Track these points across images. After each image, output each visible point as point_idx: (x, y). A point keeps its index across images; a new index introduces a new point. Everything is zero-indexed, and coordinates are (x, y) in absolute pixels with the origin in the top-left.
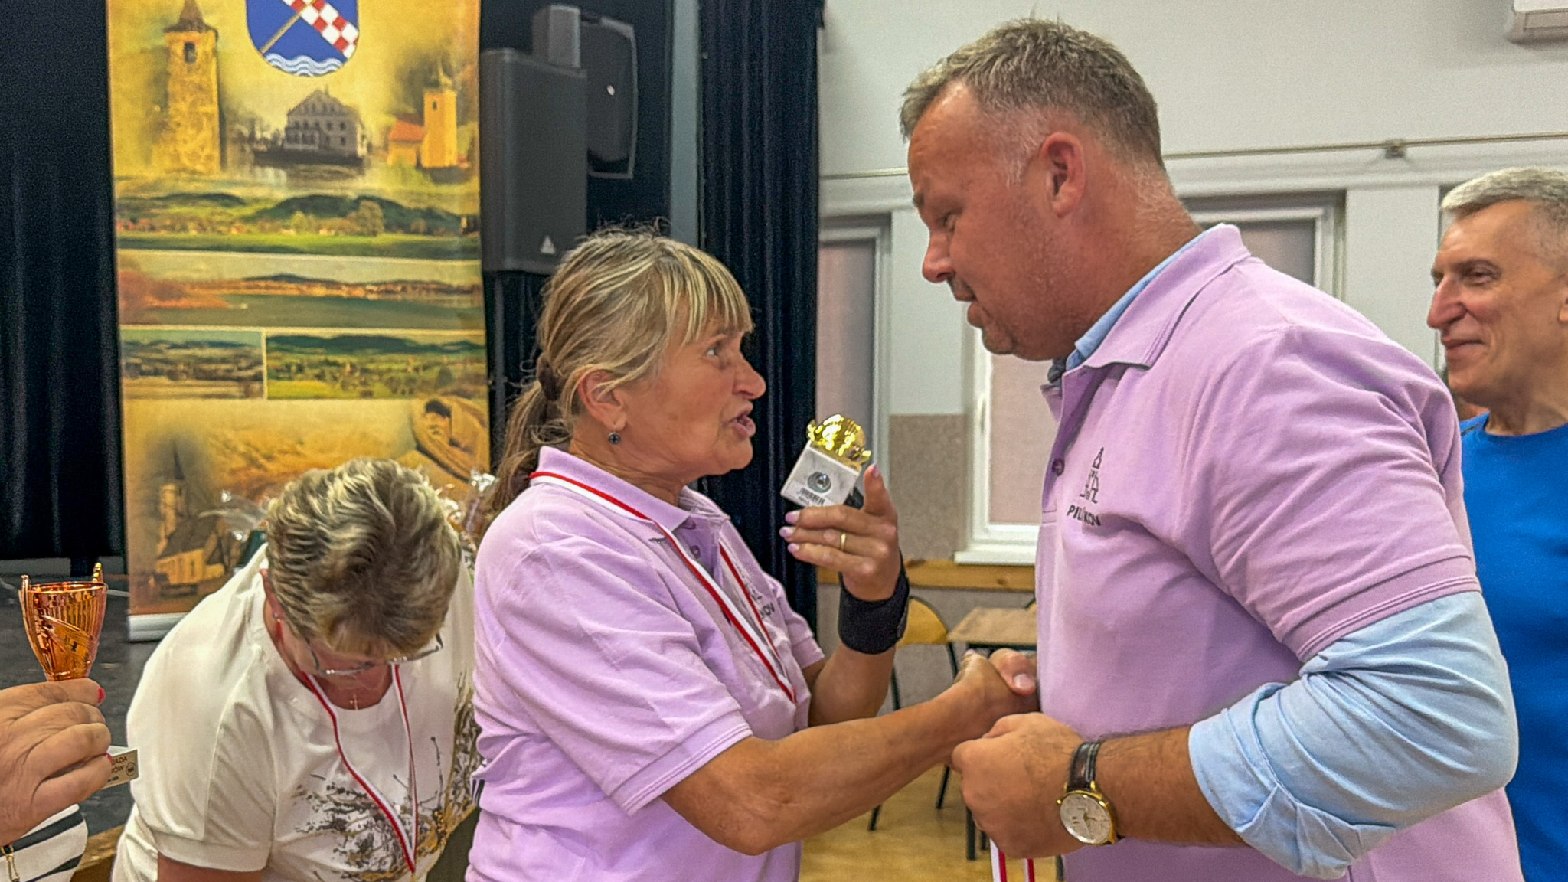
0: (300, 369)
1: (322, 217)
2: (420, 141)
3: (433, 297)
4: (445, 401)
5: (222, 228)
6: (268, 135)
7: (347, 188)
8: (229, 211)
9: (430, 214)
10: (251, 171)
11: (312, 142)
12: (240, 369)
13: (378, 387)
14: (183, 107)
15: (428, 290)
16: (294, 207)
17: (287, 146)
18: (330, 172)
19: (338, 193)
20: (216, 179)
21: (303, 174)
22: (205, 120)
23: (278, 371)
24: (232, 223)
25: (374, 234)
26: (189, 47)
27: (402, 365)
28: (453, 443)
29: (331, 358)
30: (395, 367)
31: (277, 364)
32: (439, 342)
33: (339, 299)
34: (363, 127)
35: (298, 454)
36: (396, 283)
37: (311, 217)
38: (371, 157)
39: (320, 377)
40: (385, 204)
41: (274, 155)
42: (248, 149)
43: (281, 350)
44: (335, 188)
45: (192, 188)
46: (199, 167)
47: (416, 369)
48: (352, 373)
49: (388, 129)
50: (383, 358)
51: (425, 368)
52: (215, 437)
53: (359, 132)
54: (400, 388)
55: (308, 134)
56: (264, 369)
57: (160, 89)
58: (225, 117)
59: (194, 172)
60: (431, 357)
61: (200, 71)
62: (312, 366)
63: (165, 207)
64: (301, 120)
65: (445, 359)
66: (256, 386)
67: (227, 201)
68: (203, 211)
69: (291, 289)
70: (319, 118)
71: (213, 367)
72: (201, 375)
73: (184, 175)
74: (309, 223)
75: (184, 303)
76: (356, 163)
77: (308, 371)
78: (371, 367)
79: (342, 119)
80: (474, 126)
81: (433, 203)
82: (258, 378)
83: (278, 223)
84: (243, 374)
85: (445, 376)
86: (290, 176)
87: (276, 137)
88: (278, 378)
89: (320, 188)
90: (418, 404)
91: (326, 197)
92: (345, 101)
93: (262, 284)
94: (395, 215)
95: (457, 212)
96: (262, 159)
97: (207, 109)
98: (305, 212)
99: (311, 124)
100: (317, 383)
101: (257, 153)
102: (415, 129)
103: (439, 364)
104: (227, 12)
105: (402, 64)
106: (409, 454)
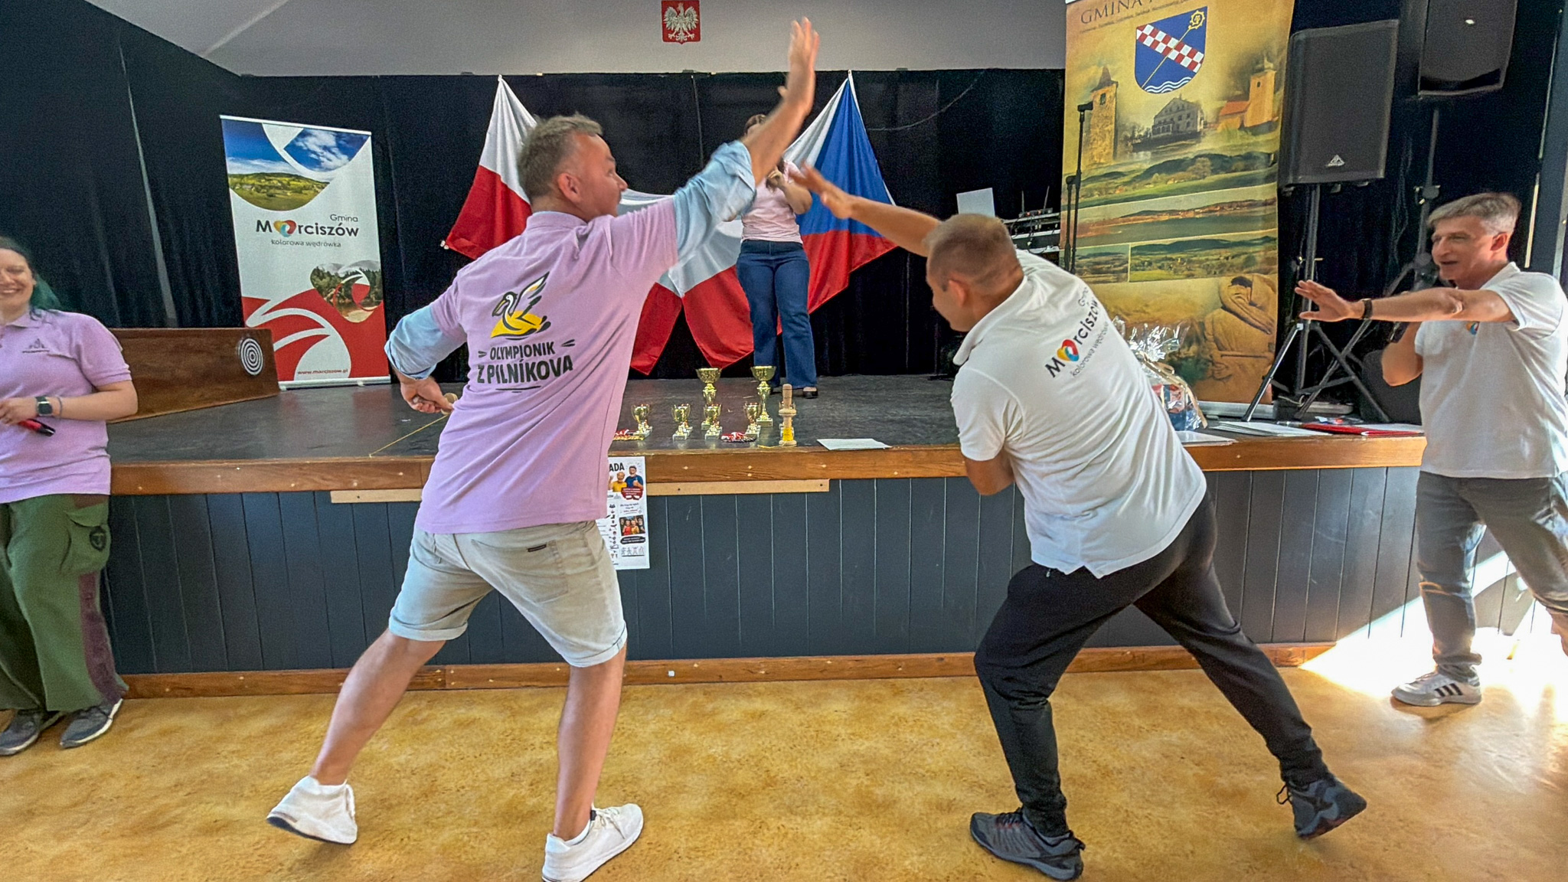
0: (1150, 264)
1: (1171, 174)
2: (1245, 111)
3: (1245, 210)
4: (1248, 277)
5: (1111, 191)
6: (1142, 134)
7: (1188, 153)
8: (1117, 180)
9: (1248, 157)
11: (1168, 131)
12: (1115, 267)
13: (1199, 271)
14: (1098, 130)
15: (1242, 206)
16: (1153, 172)
17: (1152, 137)
18: (1178, 145)
19: (1181, 157)
20: (1109, 165)
21: (1161, 151)
22: (1105, 135)
23: (1137, 266)
24: (1117, 187)
25: (1204, 177)
26: (1103, 96)
27: (1214, 256)
28: (1252, 304)
29: (1169, 256)
30: (1211, 257)
31: (1137, 262)
32: (1248, 238)
33: (1177, 220)
34: (1202, 112)
35: (1144, 312)
36: (1216, 205)
38: (1206, 130)
39: (1160, 268)
40: (1212, 157)
41: (1146, 143)
42: (1130, 143)
43: (1139, 254)
44: (1181, 154)
45: (1096, 173)
46: (1102, 161)
47: (1227, 258)
49: (1221, 108)
50: (1204, 252)
51: (1233, 257)
53: (1199, 116)
54: (1209, 271)
55: (1166, 126)
56: (1128, 265)
57: (1087, 124)
59: (1100, 163)
60: (1239, 249)
61: (1108, 108)
62: (1157, 261)
64: (1162, 119)
65: (1251, 250)
67: (1116, 176)
68: (1102, 184)
69: (1149, 219)
70: (1174, 115)
71: (1100, 266)
72: (1096, 271)
73: (1095, 167)
74: (1162, 178)
76: (1196, 136)
78: (1194, 258)
79: (1187, 112)
80: (1282, 90)
81: (1250, 149)
82: (1125, 271)
83: (1145, 182)
84: (1116, 269)
85: (1249, 261)
86: (1153, 153)
87: (1147, 133)
88: (1137, 270)
91: (1174, 160)
92: (1191, 101)
93: (1132, 218)
94: (1219, 161)
95: (1269, 152)
96: (1137, 148)
97: (1109, 128)
98: (1160, 173)
99: (1168, 120)
100: (1159, 271)
101: (1135, 145)
102: (1242, 104)
103: (1246, 253)
104: (1125, 71)
105: (1233, 65)
106: (1215, 312)
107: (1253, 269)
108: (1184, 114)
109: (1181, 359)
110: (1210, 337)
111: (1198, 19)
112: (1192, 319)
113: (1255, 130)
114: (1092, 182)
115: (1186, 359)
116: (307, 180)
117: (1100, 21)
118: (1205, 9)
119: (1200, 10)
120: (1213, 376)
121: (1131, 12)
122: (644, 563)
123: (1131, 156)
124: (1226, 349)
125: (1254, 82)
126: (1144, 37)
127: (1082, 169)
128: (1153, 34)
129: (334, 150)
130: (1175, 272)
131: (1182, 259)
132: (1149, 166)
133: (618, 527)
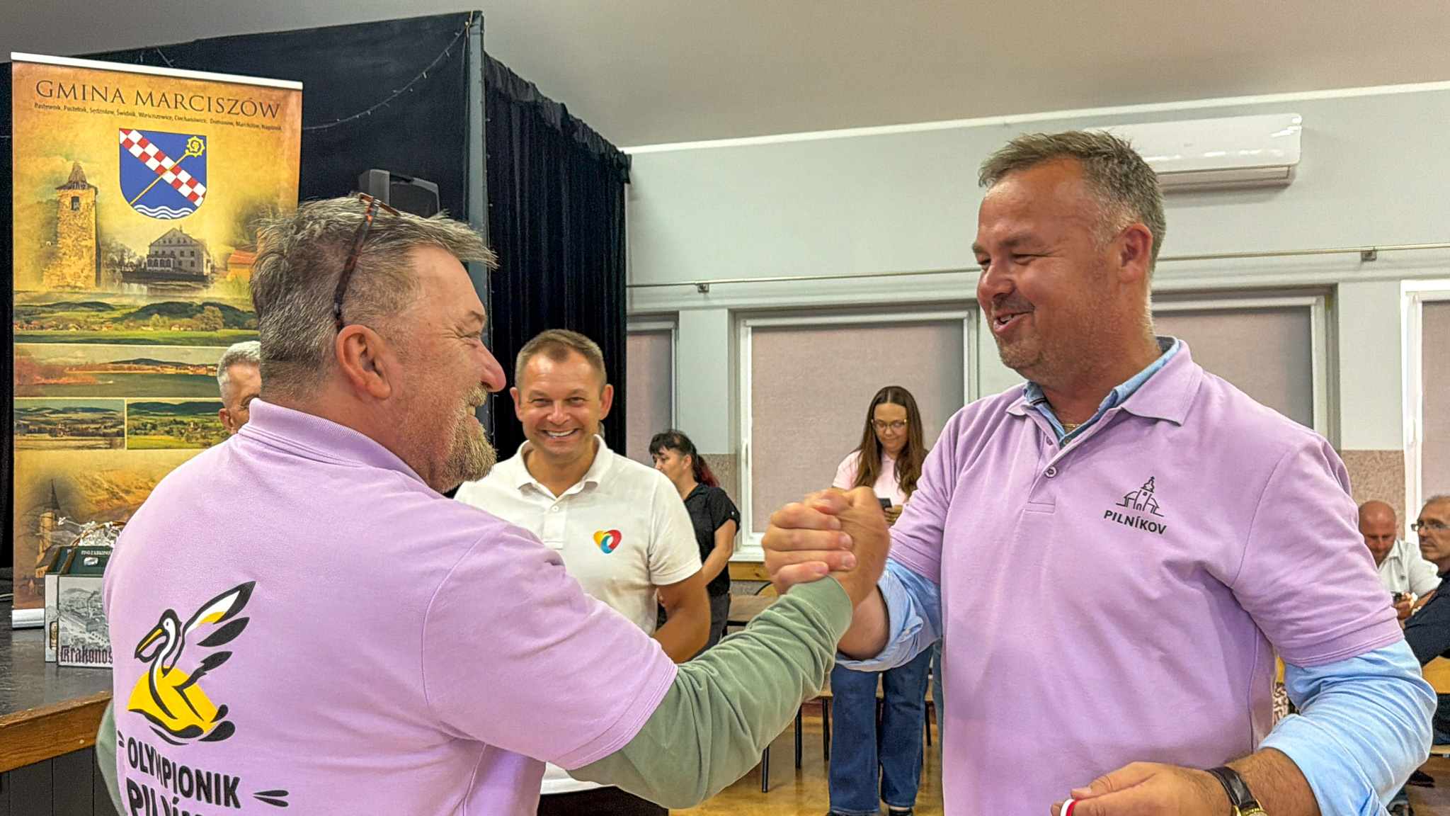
0: (154, 427)
1: (174, 319)
5: (96, 327)
6: (134, 261)
7: (196, 297)
8: (101, 314)
10: (121, 287)
11: (168, 264)
12: (105, 428)
14: (69, 241)
16: (152, 311)
17: (148, 268)
18: (180, 286)
19: (187, 300)
21: (160, 287)
22: (84, 250)
23: (136, 428)
24: (103, 323)
25: (216, 329)
26: (75, 199)
29: (178, 419)
31: (136, 423)
34: (208, 254)
37: (166, 318)
38: (214, 275)
39: (168, 433)
40: (223, 308)
41: (138, 274)
42: (118, 270)
43: (139, 413)
44: (184, 297)
46: (79, 284)
48: (194, 430)
49: (228, 255)
52: (84, 477)
53: (206, 257)
55: (165, 260)
56: (125, 427)
57: (52, 229)
58: (100, 248)
59: (76, 287)
61: (82, 216)
62: (163, 424)
63: (52, 312)
64: (160, 249)
66: (119, 439)
67: (101, 308)
68: (81, 315)
69: (149, 370)
70: (173, 249)
71: (84, 426)
72: (75, 432)
73: (68, 289)
75: (64, 380)
76: (202, 279)
79: (192, 249)
82: (120, 434)
83: (141, 322)
86: (150, 289)
87: (140, 263)
88: (136, 434)
89: (174, 297)
91: (178, 303)
93: (126, 366)
96: (128, 278)
97: (87, 243)
98: (161, 314)
99: (168, 252)
100: (166, 437)
101: (124, 273)
104: (105, 175)
108: (187, 251)
111: (196, 146)
117: (62, 102)
118: (203, 138)
119: (199, 137)
121: (110, 106)
126: (129, 143)
128: (142, 144)
132: (149, 303)
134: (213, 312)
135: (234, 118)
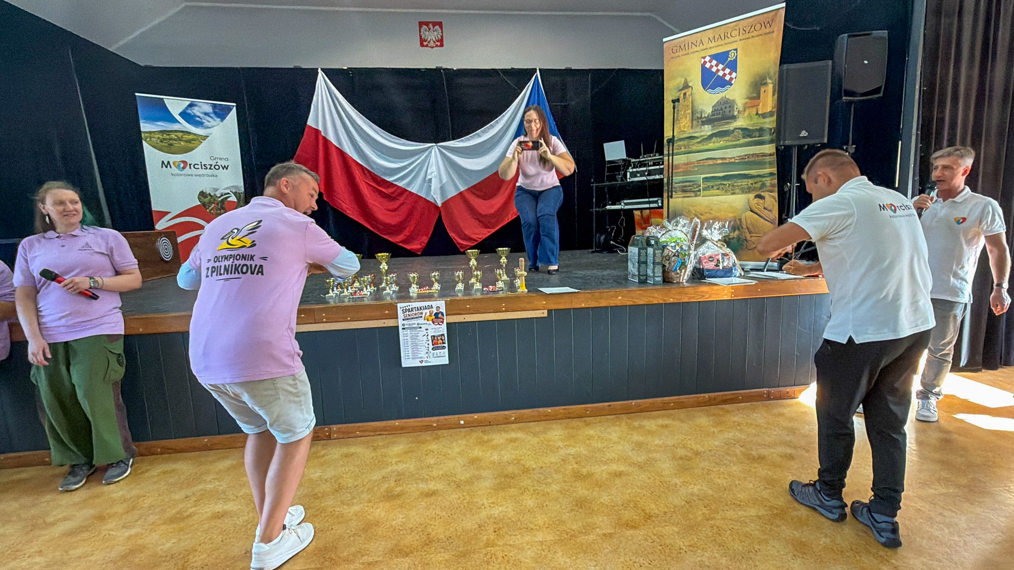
0: (712, 187)
1: (722, 138)
2: (759, 105)
3: (760, 158)
4: (762, 194)
5: (691, 147)
6: (706, 115)
7: (731, 127)
8: (693, 141)
9: (760, 130)
11: (719, 114)
12: (694, 188)
13: (737, 191)
14: (682, 112)
15: (758, 156)
16: (713, 136)
17: (711, 117)
18: (724, 123)
19: (727, 129)
20: (689, 132)
21: (716, 125)
22: (688, 115)
23: (706, 188)
24: (694, 144)
25: (739, 140)
26: (685, 94)
27: (745, 183)
28: (765, 208)
29: (722, 183)
30: (743, 184)
31: (706, 186)
32: (762, 174)
33: (726, 163)
34: (737, 105)
35: (710, 213)
36: (746, 155)
37: (718, 138)
38: (739, 115)
39: (718, 189)
40: (744, 130)
41: (709, 121)
42: (700, 121)
43: (707, 181)
44: (727, 127)
45: (682, 136)
46: (685, 130)
47: (752, 184)
48: (729, 187)
49: (746, 103)
50: (739, 181)
51: (755, 183)
52: (686, 209)
53: (736, 107)
54: (744, 191)
55: (718, 112)
56: (701, 188)
57: (677, 109)
58: (693, 113)
60: (759, 179)
61: (687, 100)
62: (716, 185)
64: (716, 108)
65: (764, 179)
66: (699, 193)
67: (693, 138)
68: (685, 142)
69: (711, 162)
70: (722, 106)
71: (687, 188)
72: (683, 191)
73: (681, 133)
74: (717, 140)
75: (680, 170)
76: (734, 118)
77: (715, 188)
78: (735, 184)
79: (729, 104)
80: (776, 96)
81: (762, 126)
82: (699, 191)
83: (708, 142)
84: (695, 190)
85: (763, 185)
86: (712, 127)
87: (708, 115)
88: (706, 190)
89: (722, 128)
90: (751, 196)
91: (723, 131)
92: (731, 99)
93: (702, 162)
94: (747, 133)
95: (771, 127)
96: (704, 123)
97: (688, 112)
98: (716, 137)
99: (720, 108)
100: (717, 191)
101: (702, 122)
102: (756, 101)
103: (761, 181)
104: (696, 80)
105: (752, 80)
106: (747, 213)
107: (765, 189)
108: (728, 106)
109: (731, 239)
110: (745, 227)
111: (733, 54)
112: (735, 217)
113: (764, 116)
114: (680, 141)
115: (733, 238)
116: (195, 134)
117: (682, 53)
118: (736, 50)
119: (734, 50)
120: (747, 247)
121: (698, 49)
122: (445, 361)
123: (701, 128)
124: (752, 233)
125: (762, 90)
126: (705, 62)
127: (675, 134)
128: (710, 61)
129: (211, 115)
130: (726, 191)
131: (729, 184)
132: (711, 133)
133: (430, 341)
134: (738, 132)
135: (750, 35)
